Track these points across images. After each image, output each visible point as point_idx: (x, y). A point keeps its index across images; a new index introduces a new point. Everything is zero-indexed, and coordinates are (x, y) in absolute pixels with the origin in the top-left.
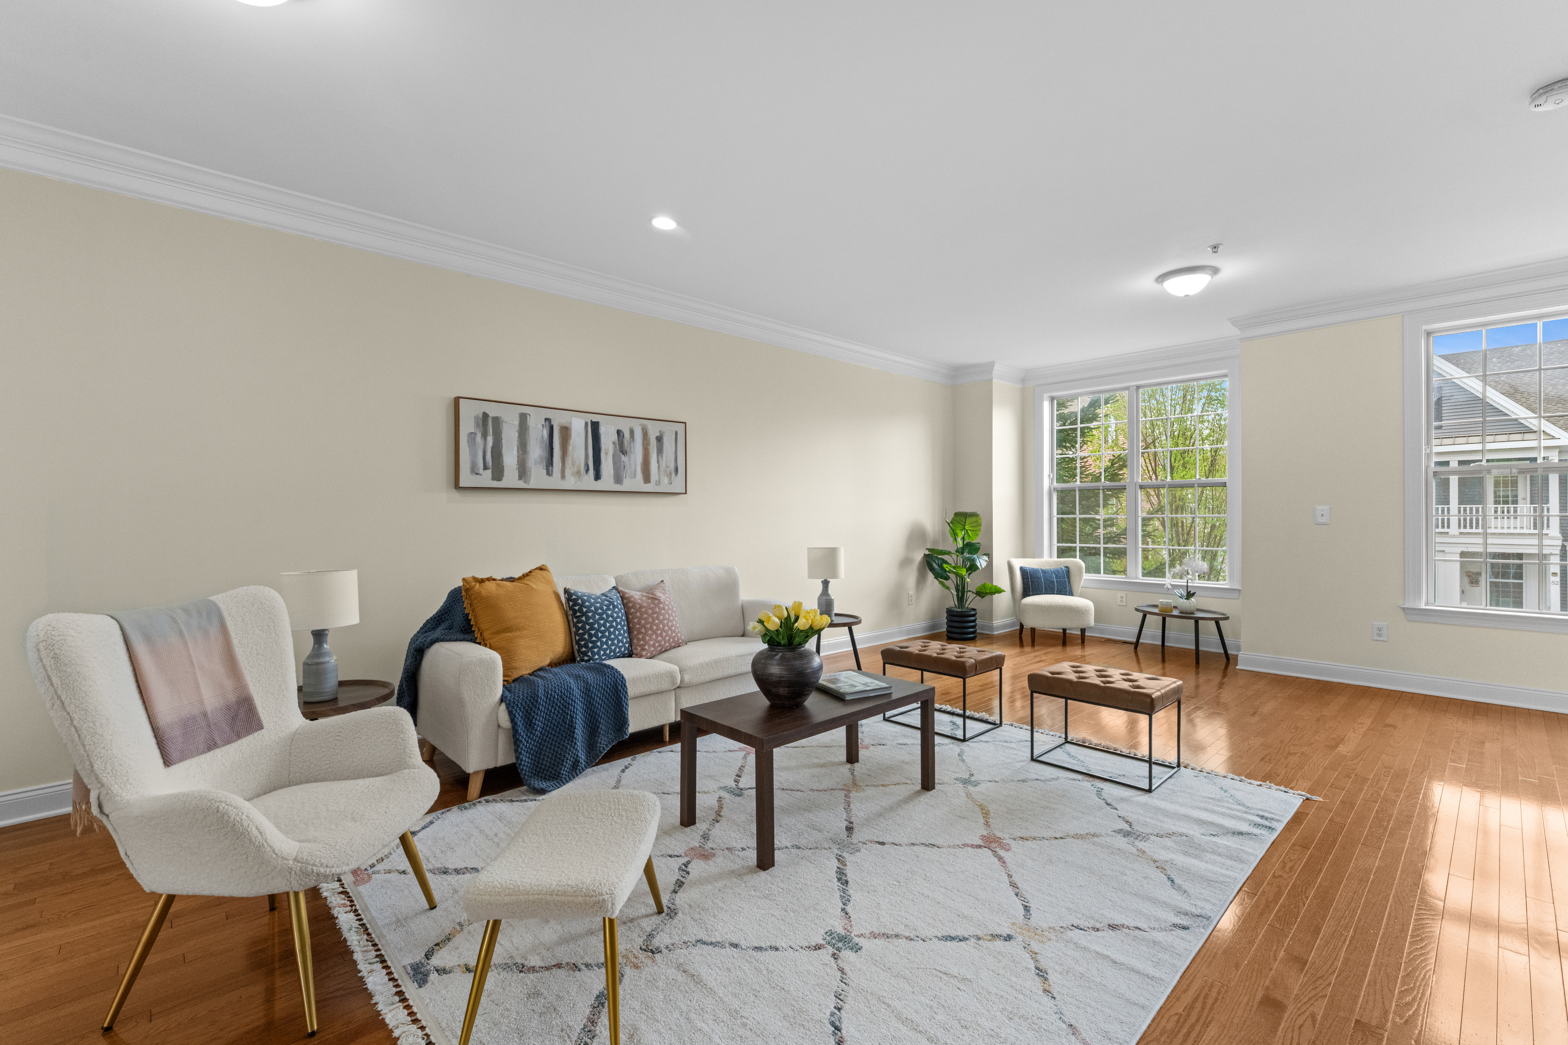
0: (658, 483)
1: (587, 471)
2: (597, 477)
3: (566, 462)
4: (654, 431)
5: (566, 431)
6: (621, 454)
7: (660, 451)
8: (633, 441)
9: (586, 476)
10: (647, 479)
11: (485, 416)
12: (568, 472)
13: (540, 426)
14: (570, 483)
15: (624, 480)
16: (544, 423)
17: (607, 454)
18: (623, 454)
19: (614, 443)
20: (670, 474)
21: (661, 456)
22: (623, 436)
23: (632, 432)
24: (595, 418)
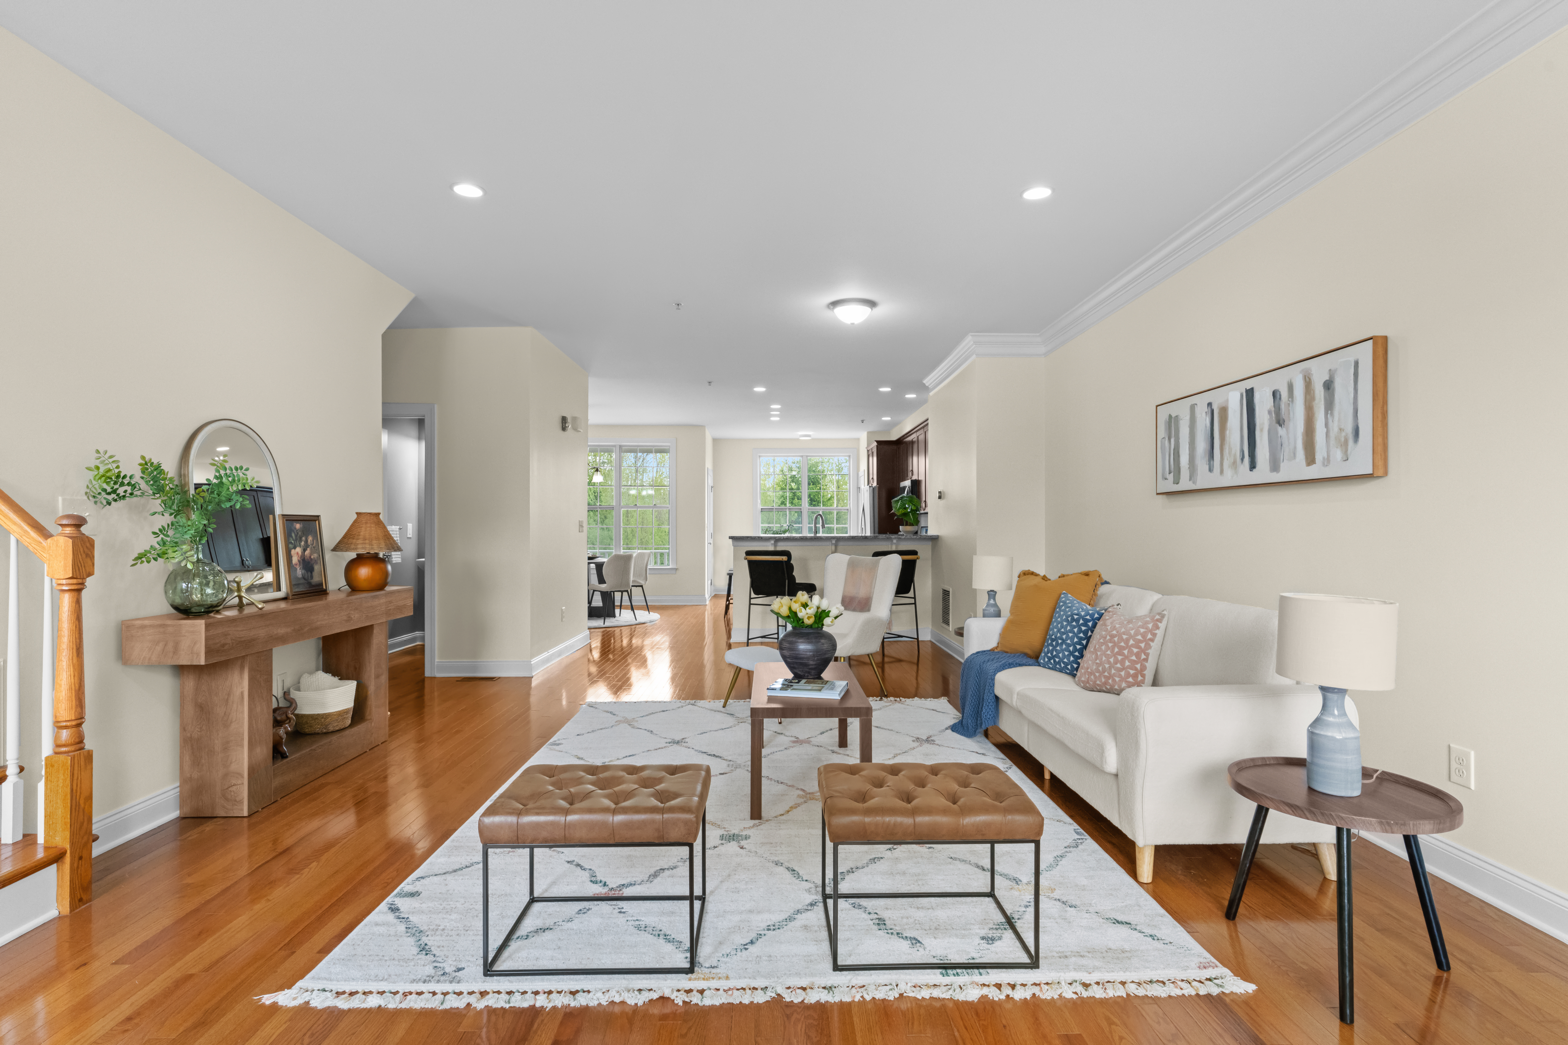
0: (1327, 461)
1: (1242, 459)
2: (1253, 466)
3: (1224, 453)
4: (1318, 375)
5: (1224, 413)
6: (1278, 425)
7: (1329, 406)
8: (1292, 401)
9: (1242, 466)
10: (1310, 460)
11: (1170, 416)
12: (1226, 463)
13: (1204, 414)
14: (1229, 479)
15: (1282, 465)
16: (1206, 410)
17: (1262, 430)
18: (1281, 425)
19: (1270, 412)
20: (1346, 441)
21: (1332, 414)
22: (1280, 398)
23: (1291, 387)
24: (1248, 384)
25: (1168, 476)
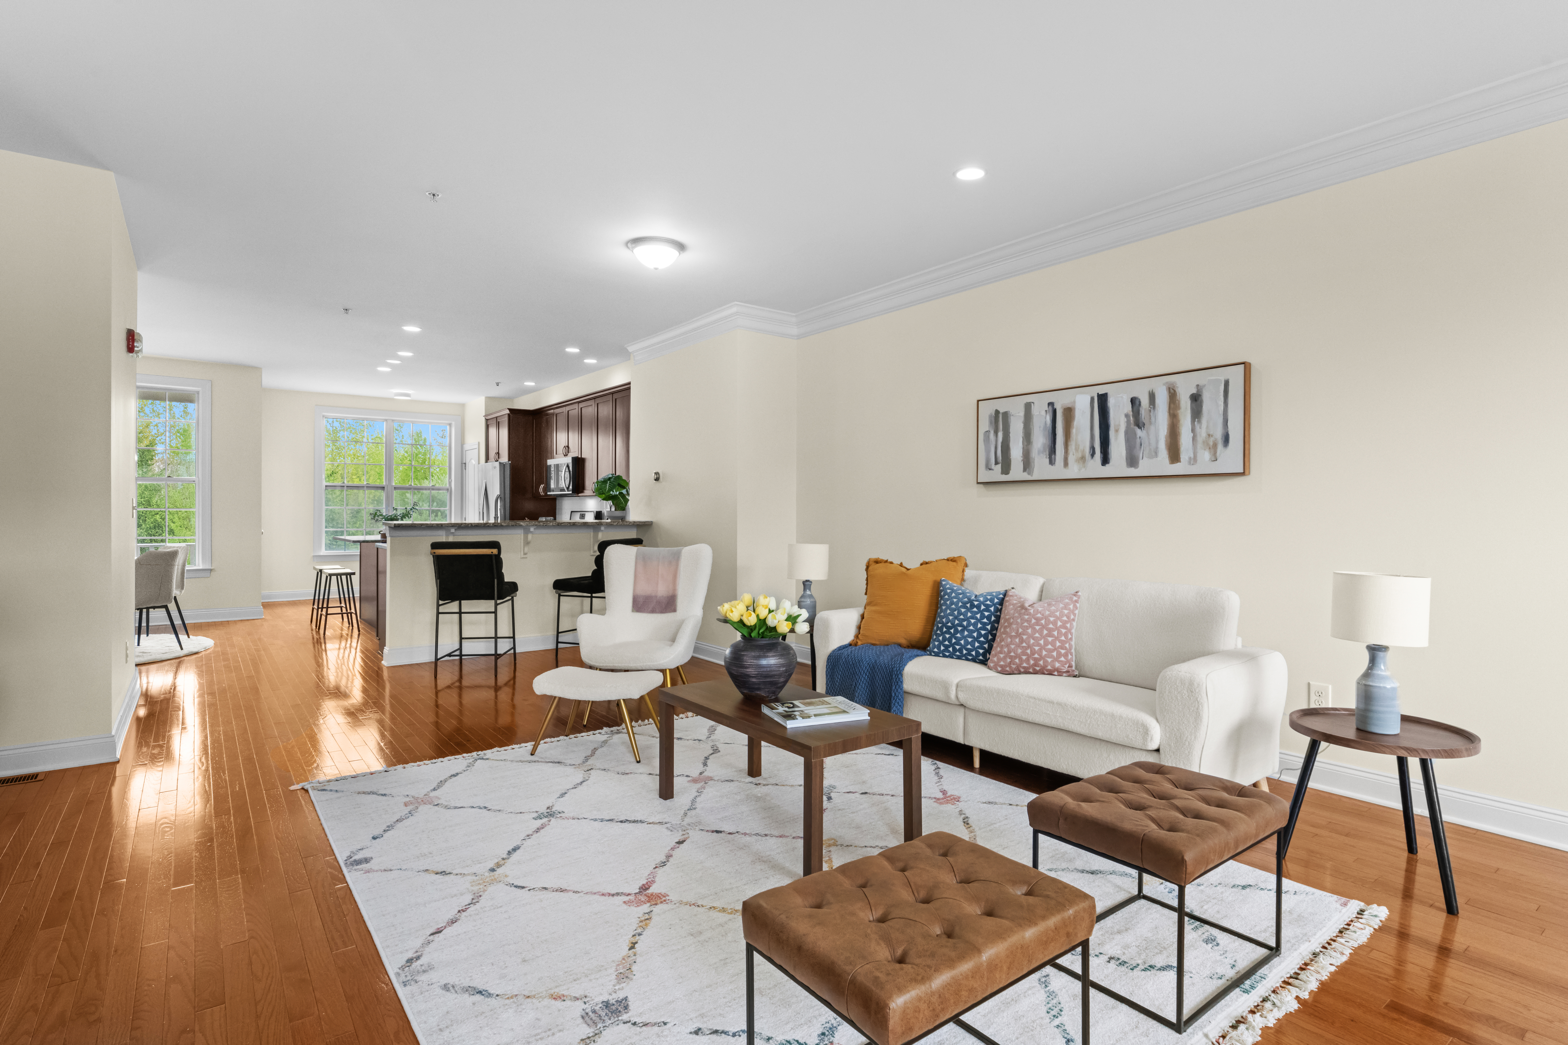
0: (1194, 460)
1: (1093, 454)
2: (1105, 460)
3: (1070, 448)
4: (1185, 388)
5: (1069, 412)
6: (1136, 428)
7: (1197, 414)
8: (1154, 408)
9: (1092, 461)
10: (1175, 459)
11: (997, 412)
12: (1071, 458)
13: (1043, 413)
14: (1074, 471)
15: (1141, 462)
16: (1047, 409)
17: (1117, 431)
18: (1139, 427)
19: (1127, 416)
20: (1215, 445)
21: (1199, 422)
22: (1140, 405)
23: (1152, 397)
24: (1102, 390)
25: (993, 466)
